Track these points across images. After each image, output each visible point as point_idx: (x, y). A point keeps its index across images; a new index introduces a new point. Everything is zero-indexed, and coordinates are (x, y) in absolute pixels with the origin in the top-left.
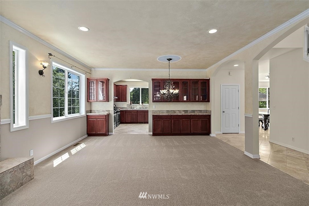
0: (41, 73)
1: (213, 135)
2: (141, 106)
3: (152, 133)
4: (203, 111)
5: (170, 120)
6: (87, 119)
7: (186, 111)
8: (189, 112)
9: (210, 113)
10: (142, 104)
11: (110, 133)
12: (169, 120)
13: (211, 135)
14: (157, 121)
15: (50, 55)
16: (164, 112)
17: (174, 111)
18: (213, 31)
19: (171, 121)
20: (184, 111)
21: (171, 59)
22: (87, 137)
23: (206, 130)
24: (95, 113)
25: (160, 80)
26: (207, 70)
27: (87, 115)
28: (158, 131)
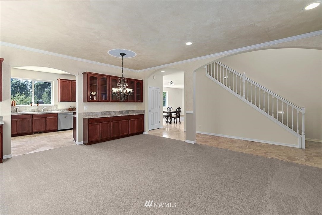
1: (146, 132)
2: (35, 108)
3: (82, 143)
4: (135, 111)
5: (109, 123)
7: (121, 112)
8: (123, 113)
9: (143, 112)
10: (36, 105)
13: (144, 133)
16: (98, 114)
17: (109, 113)
18: (189, 44)
19: (111, 124)
20: (119, 111)
21: (124, 54)
23: (140, 130)
25: (97, 75)
26: (139, 71)
28: (96, 137)
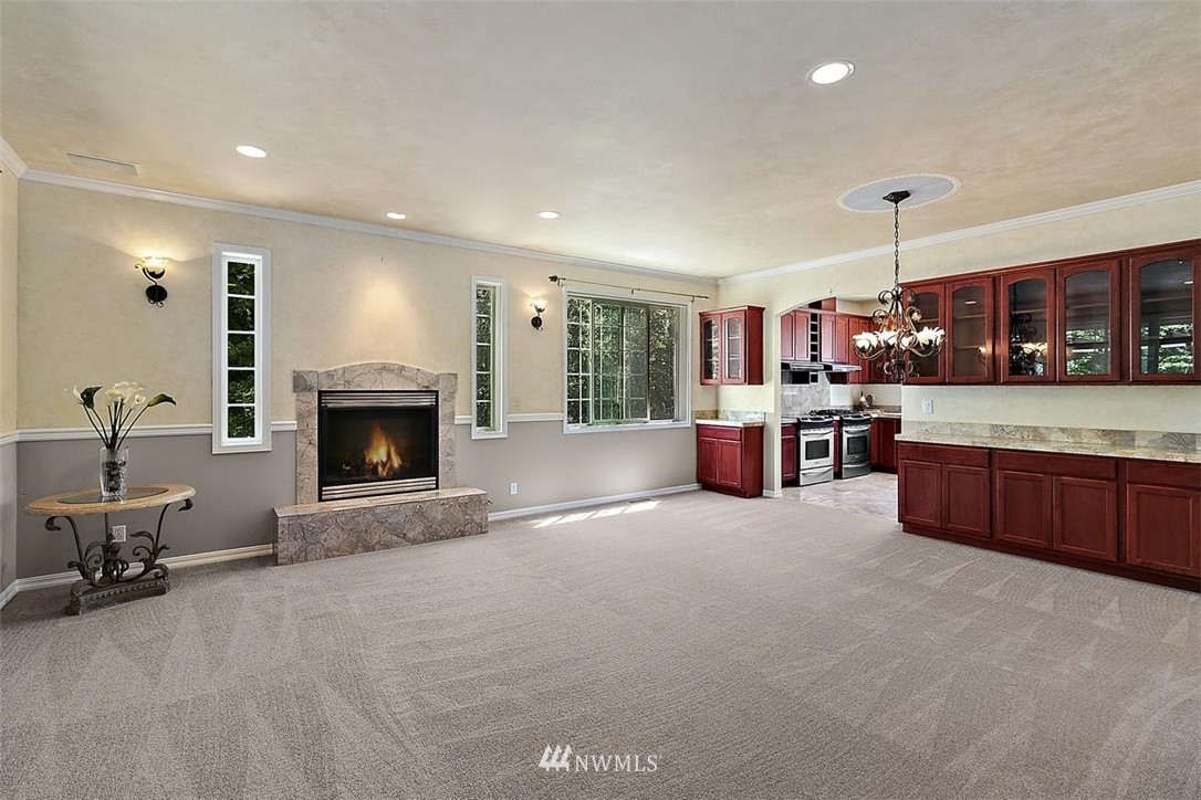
0: (537, 322)
5: (985, 473)
6: (698, 437)
11: (765, 492)
14: (921, 467)
15: (554, 279)
16: (978, 433)
17: (1036, 432)
19: (991, 479)
20: (1106, 433)
21: (905, 195)
22: (695, 491)
24: (728, 419)
27: (698, 425)
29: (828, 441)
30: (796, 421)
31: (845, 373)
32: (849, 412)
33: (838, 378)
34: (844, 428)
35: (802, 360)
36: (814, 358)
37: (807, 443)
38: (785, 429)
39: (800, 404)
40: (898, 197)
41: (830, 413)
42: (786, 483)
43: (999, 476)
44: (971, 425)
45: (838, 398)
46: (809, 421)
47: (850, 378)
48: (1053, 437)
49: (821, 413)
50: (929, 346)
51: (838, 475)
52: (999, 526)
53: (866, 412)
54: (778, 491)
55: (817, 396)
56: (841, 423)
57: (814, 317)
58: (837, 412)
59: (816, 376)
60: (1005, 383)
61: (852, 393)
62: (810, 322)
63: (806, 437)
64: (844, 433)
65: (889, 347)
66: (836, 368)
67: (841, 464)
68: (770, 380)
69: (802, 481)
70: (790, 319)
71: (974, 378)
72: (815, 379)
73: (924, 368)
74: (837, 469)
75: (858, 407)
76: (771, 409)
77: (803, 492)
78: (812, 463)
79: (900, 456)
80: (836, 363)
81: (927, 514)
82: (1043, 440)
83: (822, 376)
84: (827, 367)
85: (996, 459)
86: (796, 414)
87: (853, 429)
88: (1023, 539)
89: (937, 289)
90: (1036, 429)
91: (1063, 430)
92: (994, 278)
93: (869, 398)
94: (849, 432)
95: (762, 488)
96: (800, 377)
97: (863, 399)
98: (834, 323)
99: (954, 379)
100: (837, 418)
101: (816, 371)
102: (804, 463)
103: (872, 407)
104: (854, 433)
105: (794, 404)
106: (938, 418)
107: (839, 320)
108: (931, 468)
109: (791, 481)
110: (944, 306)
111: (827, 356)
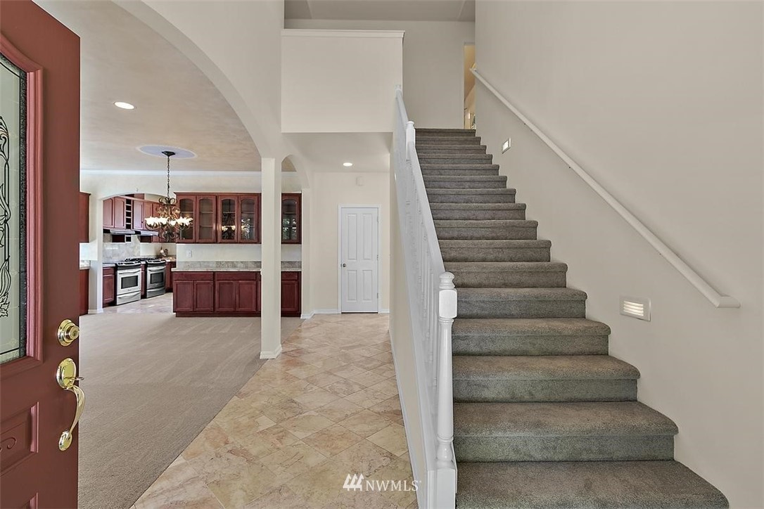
1: (304, 315)
11: (89, 311)
12: (209, 283)
14: (185, 284)
16: (211, 265)
17: (233, 264)
19: (214, 285)
29: (137, 276)
30: (114, 265)
31: (150, 236)
32: (152, 259)
33: (144, 239)
34: (148, 269)
35: (120, 228)
36: (128, 227)
37: (122, 278)
38: (105, 270)
39: (118, 255)
40: (169, 154)
41: (140, 260)
42: (106, 305)
43: (217, 283)
44: (208, 262)
45: (145, 251)
46: (124, 265)
47: (154, 239)
48: (239, 265)
49: (133, 260)
50: (183, 226)
51: (144, 296)
52: (217, 306)
53: (163, 259)
54: (100, 309)
55: (131, 250)
56: (146, 266)
57: (129, 201)
58: (144, 260)
59: (130, 238)
60: (220, 243)
61: (155, 248)
62: (126, 204)
63: (121, 274)
64: (148, 272)
65: (163, 226)
66: (143, 233)
67: (146, 289)
68: (94, 239)
69: (118, 302)
70: (111, 203)
71: (208, 241)
72: (129, 239)
73: (187, 235)
74: (143, 293)
75: (159, 256)
76: (95, 258)
77: (119, 309)
78: (126, 290)
79: (174, 279)
80: (143, 230)
81: (187, 306)
82: (235, 267)
83: (134, 238)
84: (137, 233)
85: (216, 276)
86: (116, 260)
87: (155, 268)
88: (226, 309)
89: (193, 198)
90: (233, 262)
91: (242, 262)
92: (217, 196)
93: (166, 251)
94: (151, 270)
95: (87, 308)
96: (118, 238)
97: (162, 251)
98: (143, 206)
99: (200, 241)
100: (143, 263)
101: (130, 234)
102: (120, 291)
103: (167, 256)
104: (155, 271)
105: (114, 255)
106: (194, 259)
107: (146, 205)
108: (189, 283)
109: (111, 303)
110: (196, 207)
111: (137, 225)
